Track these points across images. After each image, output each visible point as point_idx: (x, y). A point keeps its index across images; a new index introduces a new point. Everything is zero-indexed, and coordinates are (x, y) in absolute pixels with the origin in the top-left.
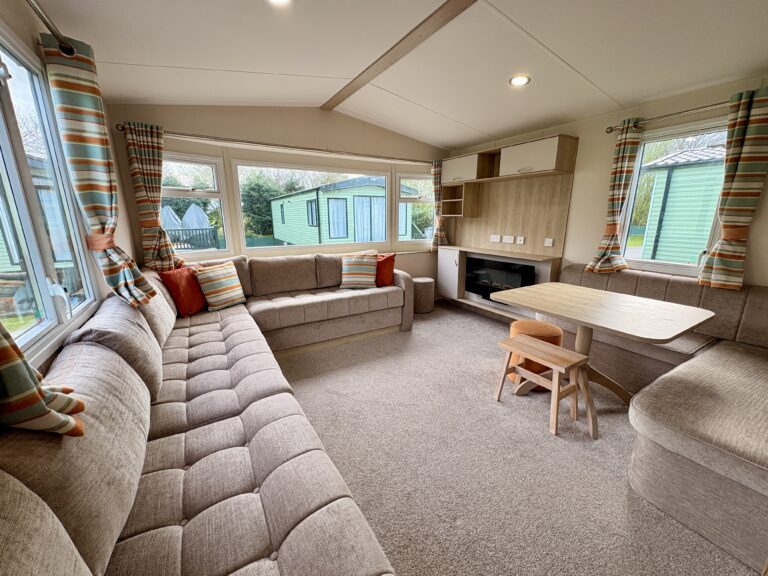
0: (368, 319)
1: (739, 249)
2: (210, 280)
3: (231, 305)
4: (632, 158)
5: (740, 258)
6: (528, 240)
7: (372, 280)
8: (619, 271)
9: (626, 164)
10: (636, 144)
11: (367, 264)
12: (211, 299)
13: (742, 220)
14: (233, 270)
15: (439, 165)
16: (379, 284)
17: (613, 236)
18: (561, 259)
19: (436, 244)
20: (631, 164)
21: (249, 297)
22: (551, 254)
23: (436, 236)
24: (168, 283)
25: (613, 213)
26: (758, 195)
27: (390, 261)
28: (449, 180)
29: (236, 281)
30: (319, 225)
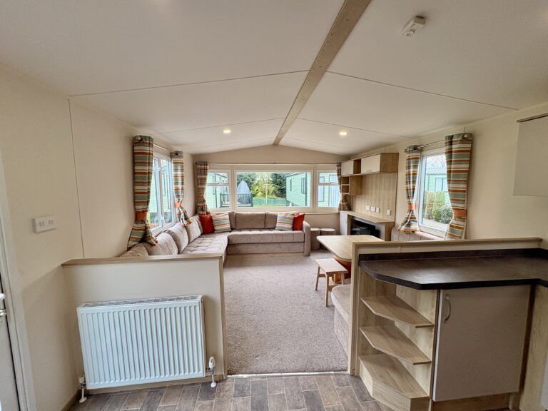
0: (283, 245)
1: (460, 223)
2: (217, 220)
3: (223, 231)
4: (415, 166)
5: (460, 228)
6: (381, 210)
7: (290, 226)
8: (413, 232)
9: (412, 170)
10: (416, 159)
11: (289, 218)
12: (216, 228)
13: (460, 206)
14: (228, 217)
15: (339, 165)
16: (294, 229)
17: (411, 211)
18: (395, 222)
19: (340, 209)
20: (415, 170)
21: (232, 229)
22: (390, 219)
23: (340, 205)
24: (202, 220)
25: (408, 197)
26: (464, 191)
27: (301, 218)
28: (344, 174)
29: (228, 222)
30: (306, 194)
